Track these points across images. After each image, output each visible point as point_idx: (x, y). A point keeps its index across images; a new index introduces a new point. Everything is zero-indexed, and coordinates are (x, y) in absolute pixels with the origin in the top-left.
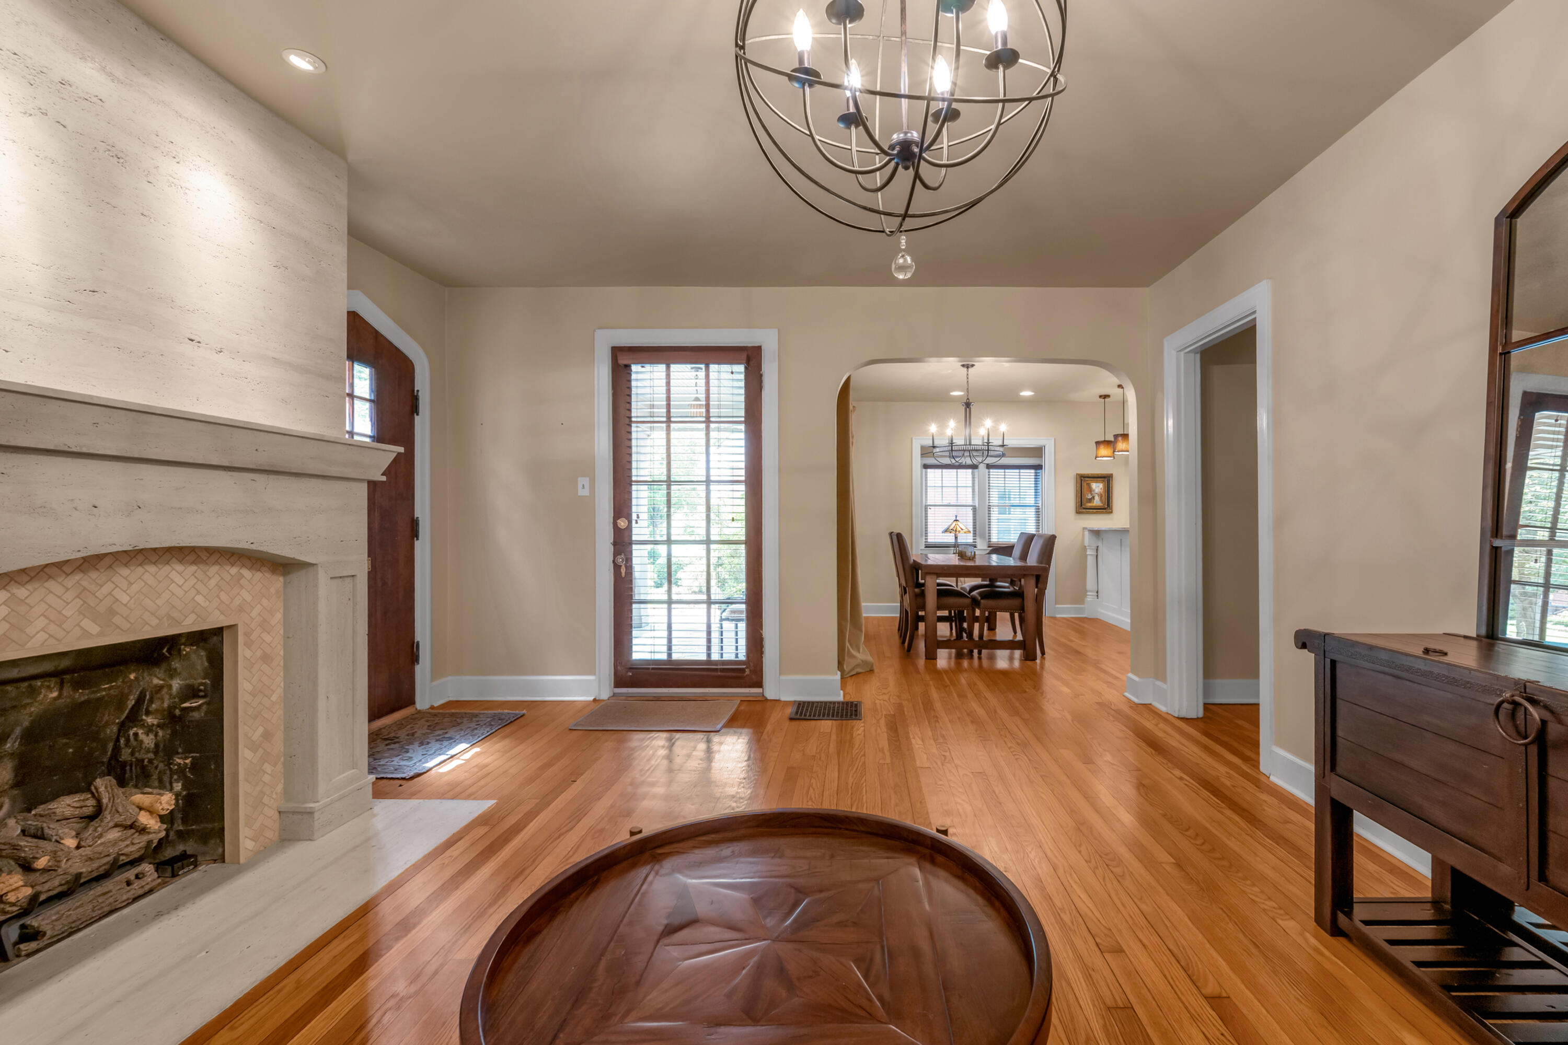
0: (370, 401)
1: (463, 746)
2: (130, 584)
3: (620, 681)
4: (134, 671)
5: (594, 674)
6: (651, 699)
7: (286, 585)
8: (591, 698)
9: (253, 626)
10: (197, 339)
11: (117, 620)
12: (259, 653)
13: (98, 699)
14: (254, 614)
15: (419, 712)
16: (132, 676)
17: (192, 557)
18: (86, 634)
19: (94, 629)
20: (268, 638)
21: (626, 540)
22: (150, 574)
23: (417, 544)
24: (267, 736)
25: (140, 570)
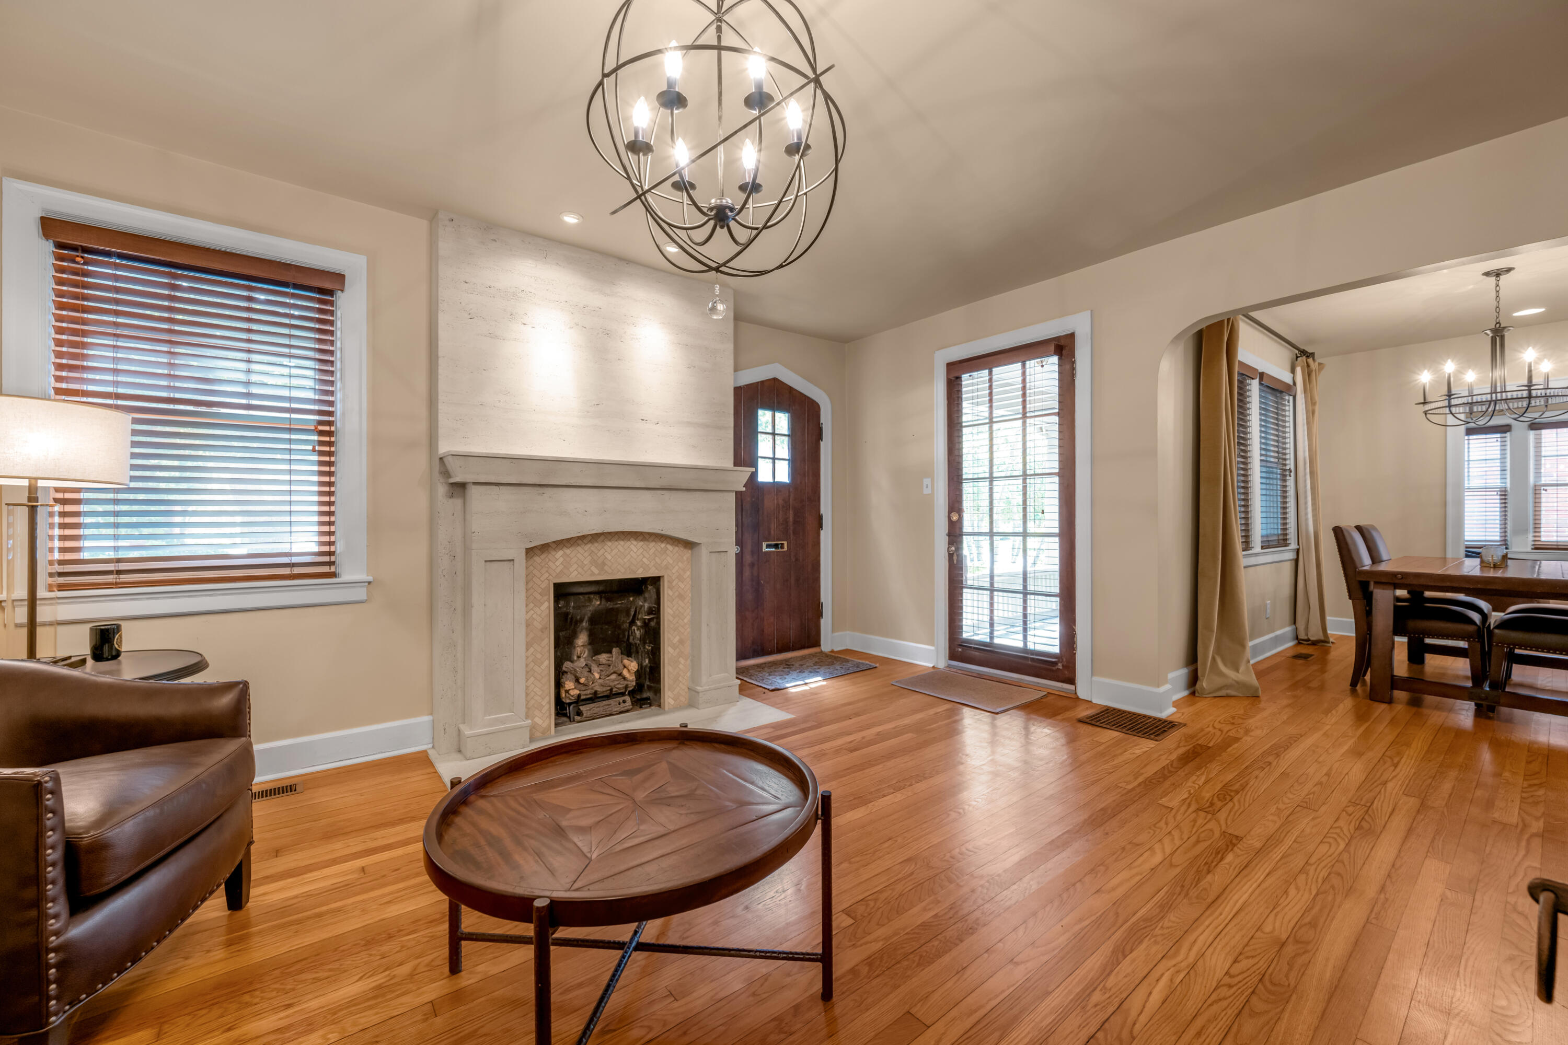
0: (788, 436)
1: (820, 678)
2: (612, 550)
3: (953, 656)
4: (633, 596)
5: (932, 644)
6: (975, 675)
7: (692, 554)
8: (931, 665)
9: (673, 578)
10: (645, 419)
11: (606, 567)
12: (677, 594)
13: (617, 608)
14: (674, 571)
15: (822, 652)
16: (631, 599)
17: (641, 538)
18: (593, 574)
19: (596, 572)
20: (682, 586)
21: (958, 532)
22: (620, 546)
23: (822, 532)
24: (681, 642)
25: (616, 543)
